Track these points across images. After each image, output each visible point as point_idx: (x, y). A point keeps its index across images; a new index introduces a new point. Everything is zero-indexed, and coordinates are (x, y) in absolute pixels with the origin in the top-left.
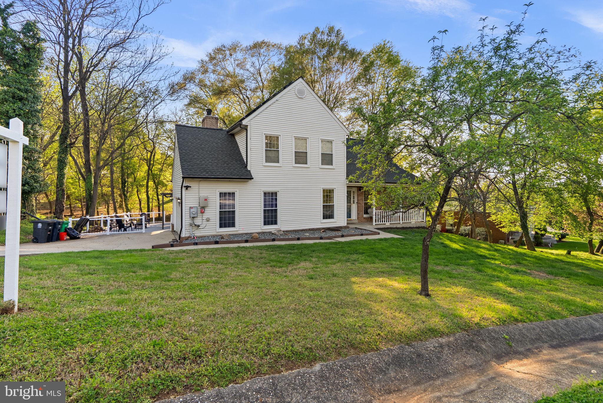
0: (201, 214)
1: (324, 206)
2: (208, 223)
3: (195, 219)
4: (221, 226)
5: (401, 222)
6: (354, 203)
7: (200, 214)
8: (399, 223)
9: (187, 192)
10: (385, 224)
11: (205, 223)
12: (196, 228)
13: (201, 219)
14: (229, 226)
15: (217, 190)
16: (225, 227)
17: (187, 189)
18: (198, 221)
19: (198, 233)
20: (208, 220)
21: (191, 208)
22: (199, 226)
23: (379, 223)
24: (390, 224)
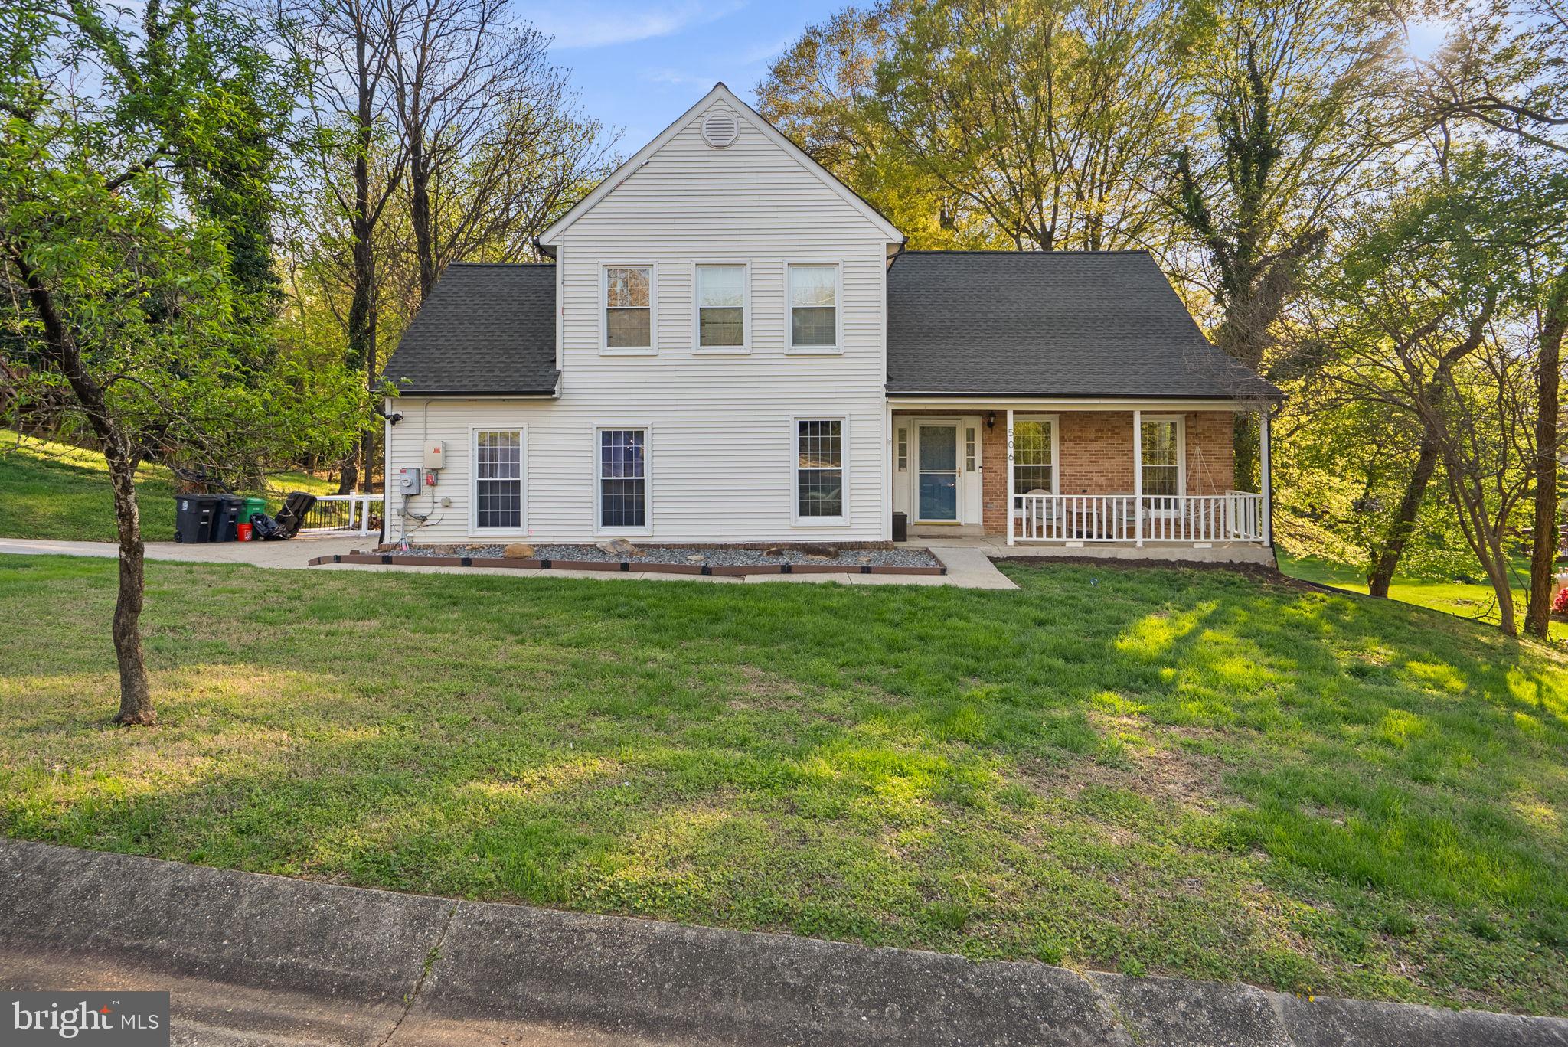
0: (429, 488)
1: (803, 475)
2: (447, 511)
3: (412, 499)
4: (483, 522)
5: (1139, 539)
6: (971, 467)
7: (426, 488)
8: (1133, 545)
9: (395, 431)
10: (1063, 544)
11: (439, 510)
12: (416, 523)
13: (430, 499)
14: (505, 524)
15: (471, 426)
16: (495, 524)
17: (393, 423)
18: (421, 506)
19: (423, 537)
20: (447, 504)
21: (403, 471)
22: (424, 519)
23: (1034, 538)
24: (1086, 544)
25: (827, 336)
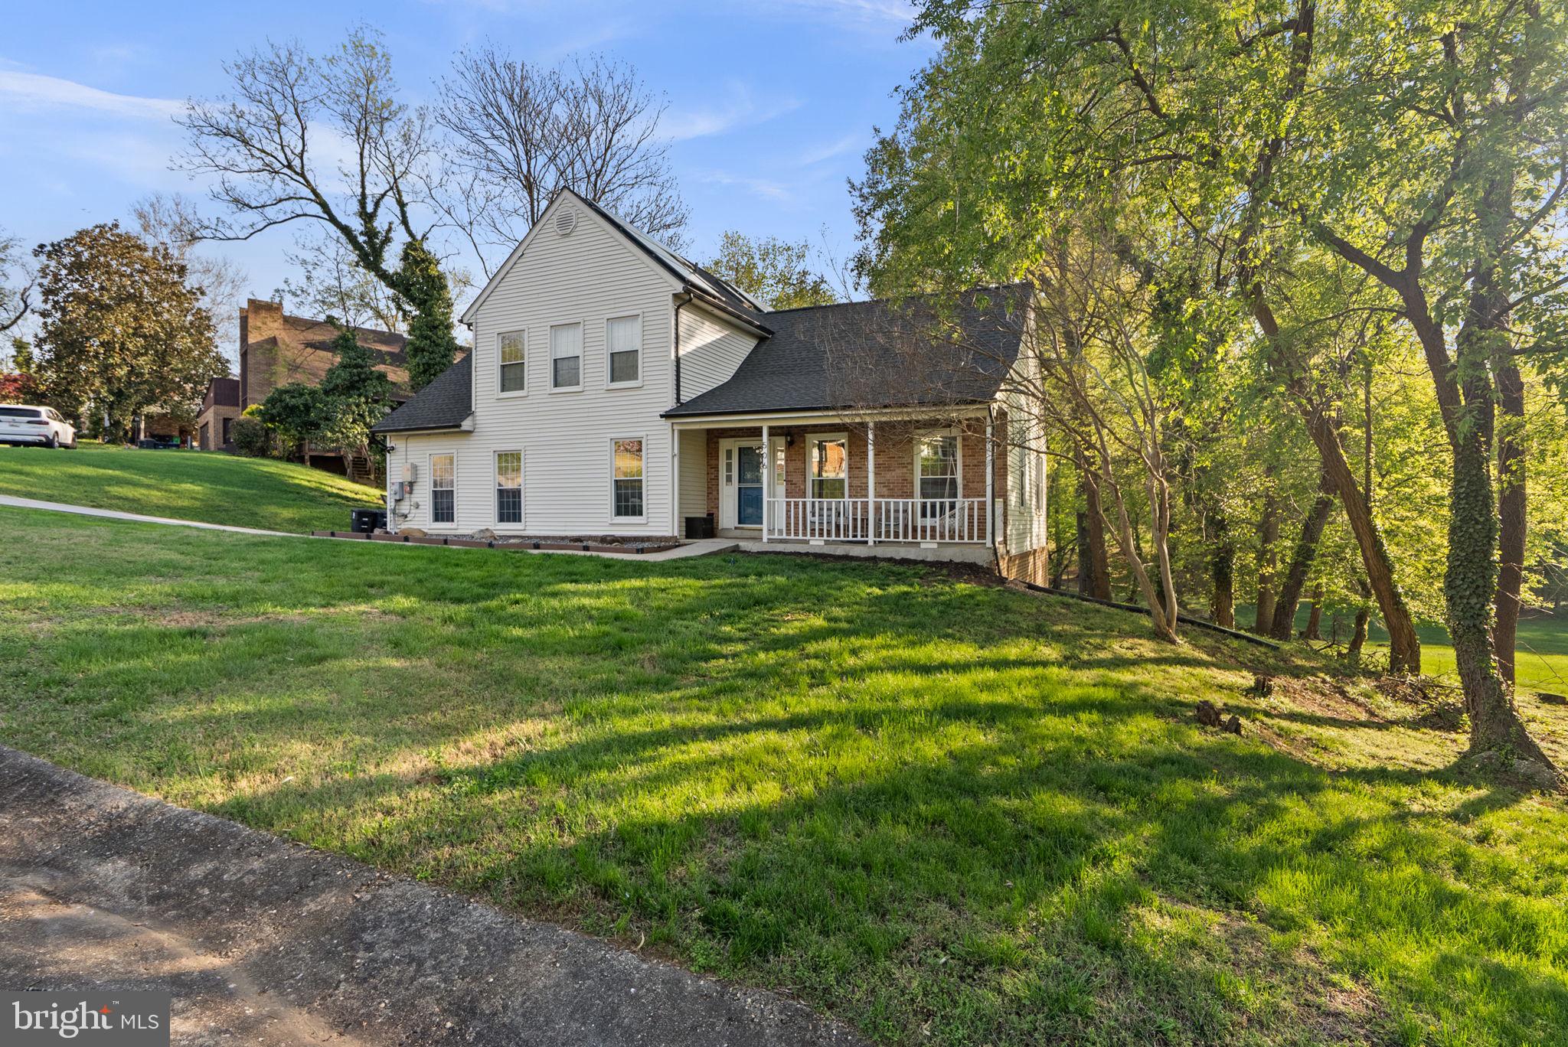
0: (408, 496)
1: (618, 484)
3: (400, 503)
4: (436, 519)
5: (871, 538)
8: (866, 544)
10: (807, 542)
11: (413, 510)
12: (402, 519)
13: (408, 503)
14: (447, 520)
15: (428, 453)
16: (442, 520)
17: (390, 452)
18: (404, 508)
20: (417, 507)
21: (393, 484)
22: (406, 516)
23: (792, 537)
24: (827, 542)
25: (632, 374)
